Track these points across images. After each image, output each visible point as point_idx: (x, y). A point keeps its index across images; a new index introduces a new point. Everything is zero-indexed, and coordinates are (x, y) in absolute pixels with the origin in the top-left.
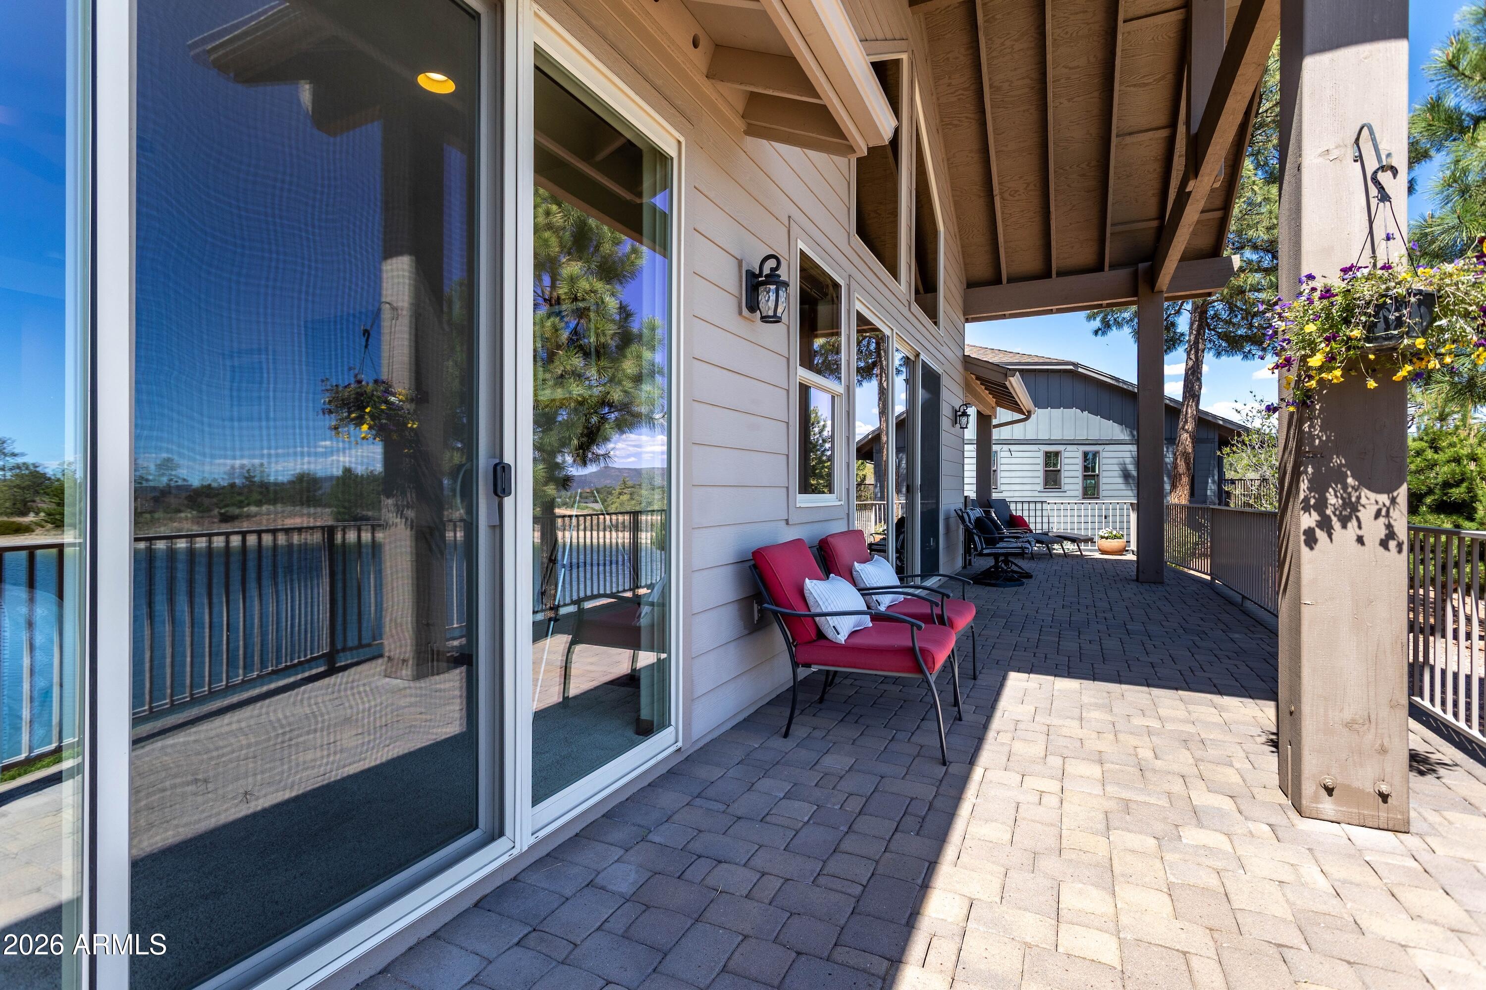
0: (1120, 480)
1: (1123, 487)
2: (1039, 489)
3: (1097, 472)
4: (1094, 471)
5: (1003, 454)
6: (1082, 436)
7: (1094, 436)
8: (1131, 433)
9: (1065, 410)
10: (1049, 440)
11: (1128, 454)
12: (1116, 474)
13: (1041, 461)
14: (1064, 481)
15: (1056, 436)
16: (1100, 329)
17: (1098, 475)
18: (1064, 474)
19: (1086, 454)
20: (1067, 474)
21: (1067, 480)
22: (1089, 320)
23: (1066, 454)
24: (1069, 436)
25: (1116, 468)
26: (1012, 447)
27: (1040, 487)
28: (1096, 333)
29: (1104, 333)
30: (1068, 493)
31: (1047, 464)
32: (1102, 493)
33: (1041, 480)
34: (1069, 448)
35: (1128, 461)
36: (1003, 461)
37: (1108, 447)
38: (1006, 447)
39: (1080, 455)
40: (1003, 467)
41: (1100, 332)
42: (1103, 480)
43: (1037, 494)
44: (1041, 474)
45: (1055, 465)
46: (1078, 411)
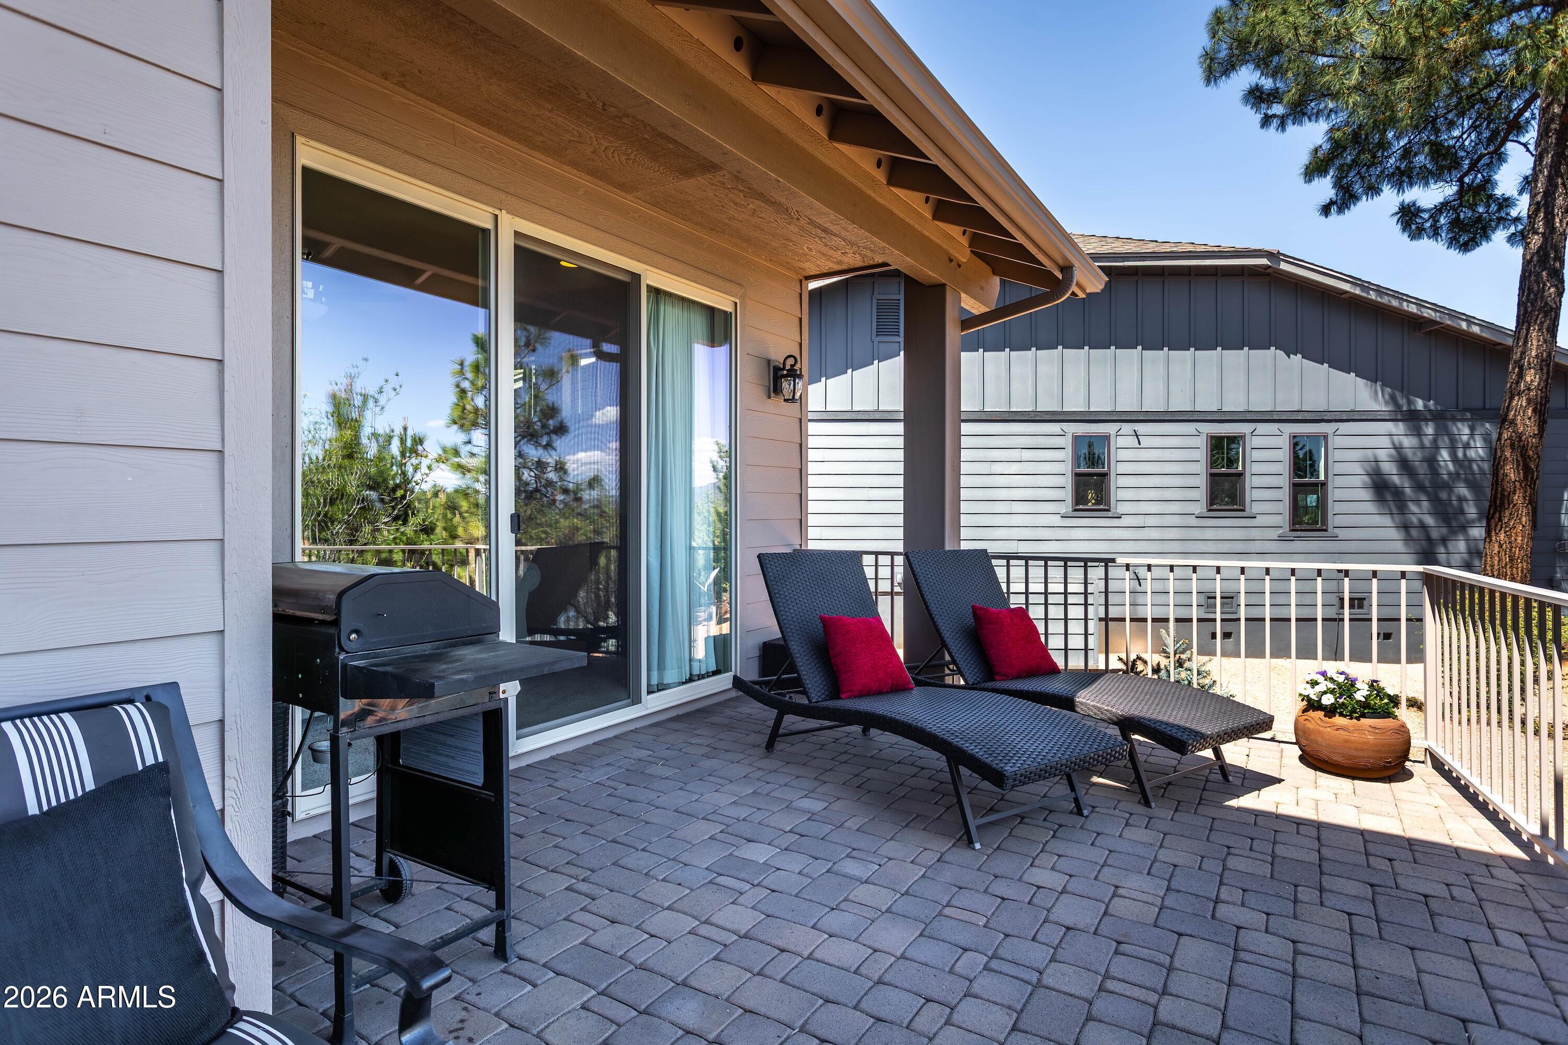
0: (1366, 495)
1: (1370, 507)
2: (1197, 512)
3: (1322, 477)
4: (1314, 472)
5: (1121, 442)
6: (1289, 402)
7: (1315, 402)
8: (1393, 399)
9: (1254, 352)
10: (1220, 411)
11: (1385, 442)
12: (1358, 481)
13: (1201, 455)
14: (1251, 495)
15: (1234, 403)
16: (1332, 203)
17: (1324, 484)
18: (1250, 481)
19: (1295, 442)
20: (1256, 481)
21: (1256, 494)
22: (1310, 181)
23: (1256, 442)
24: (1261, 402)
25: (1358, 469)
26: (1142, 428)
27: (1200, 508)
28: (1326, 210)
29: (1341, 211)
30: (1260, 520)
31: (1213, 462)
32: (1333, 521)
33: (1201, 495)
34: (1262, 428)
35: (1382, 455)
36: (1122, 455)
37: (1345, 427)
38: (1127, 428)
39: (1284, 442)
40: (1122, 468)
41: (1334, 209)
42: (1334, 494)
43: (1193, 521)
44: (1202, 481)
45: (1232, 462)
46: (1280, 353)
